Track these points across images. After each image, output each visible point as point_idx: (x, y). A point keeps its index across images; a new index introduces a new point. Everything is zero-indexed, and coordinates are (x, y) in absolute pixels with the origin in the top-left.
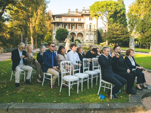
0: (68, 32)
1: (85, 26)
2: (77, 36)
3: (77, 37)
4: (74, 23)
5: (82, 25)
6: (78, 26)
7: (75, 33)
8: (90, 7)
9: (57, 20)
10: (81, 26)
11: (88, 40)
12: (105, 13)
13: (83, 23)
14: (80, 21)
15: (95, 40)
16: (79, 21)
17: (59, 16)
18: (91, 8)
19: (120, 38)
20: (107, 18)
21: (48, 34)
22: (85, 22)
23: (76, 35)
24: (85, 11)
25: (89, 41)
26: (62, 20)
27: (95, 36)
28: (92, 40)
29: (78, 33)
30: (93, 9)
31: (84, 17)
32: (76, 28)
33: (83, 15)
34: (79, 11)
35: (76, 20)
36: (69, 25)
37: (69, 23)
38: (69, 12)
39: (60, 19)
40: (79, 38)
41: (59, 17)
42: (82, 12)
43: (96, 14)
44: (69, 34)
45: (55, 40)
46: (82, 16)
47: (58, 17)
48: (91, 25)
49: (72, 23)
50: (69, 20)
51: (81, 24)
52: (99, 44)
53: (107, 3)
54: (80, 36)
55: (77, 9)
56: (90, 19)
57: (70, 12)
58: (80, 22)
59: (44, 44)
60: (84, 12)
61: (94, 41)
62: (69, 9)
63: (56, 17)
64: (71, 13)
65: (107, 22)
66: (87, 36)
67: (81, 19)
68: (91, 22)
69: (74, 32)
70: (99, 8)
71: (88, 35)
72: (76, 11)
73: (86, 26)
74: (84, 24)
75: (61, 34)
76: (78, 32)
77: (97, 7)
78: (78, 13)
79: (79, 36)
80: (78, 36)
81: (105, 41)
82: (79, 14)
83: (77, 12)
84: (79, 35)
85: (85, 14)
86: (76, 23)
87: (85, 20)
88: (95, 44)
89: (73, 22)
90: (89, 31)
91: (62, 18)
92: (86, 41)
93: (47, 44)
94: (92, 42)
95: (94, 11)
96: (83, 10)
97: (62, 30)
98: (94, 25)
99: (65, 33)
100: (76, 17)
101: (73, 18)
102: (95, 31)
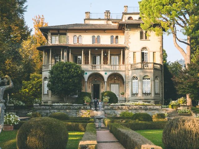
0: (83, 72)
1: (129, 54)
2: (108, 82)
3: (109, 85)
4: (100, 48)
5: (122, 52)
6: (111, 55)
7: (103, 73)
8: (139, 2)
9: (55, 41)
10: (119, 55)
11: (137, 94)
12: (181, 19)
13: (124, 49)
14: (117, 42)
15: (155, 94)
16: (112, 42)
17: (59, 30)
18: (143, 6)
20: (187, 30)
21: (36, 79)
22: (130, 46)
23: (106, 80)
24: (128, 16)
25: (140, 95)
26: (68, 40)
27: (156, 81)
28: (150, 94)
29: (109, 73)
30: (146, 9)
31: (126, 32)
32: (105, 62)
33: (122, 27)
34: (113, 17)
35: (105, 40)
36: (86, 54)
37: (86, 49)
38: (86, 21)
39: (63, 38)
40: (115, 89)
41: (60, 32)
43: (154, 21)
44: (86, 77)
45: (48, 94)
46: (121, 29)
47: (57, 32)
48: (144, 51)
49: (92, 48)
50: (86, 40)
51: (119, 51)
52: (167, 103)
54: (117, 81)
55: (108, 12)
56: (141, 37)
57: (89, 19)
58: (114, 45)
59: (13, 105)
60: (127, 19)
61: (153, 95)
62: (86, 13)
63: (52, 34)
64: (91, 22)
65: (188, 42)
66: (133, 81)
67: (119, 36)
68: (144, 43)
69: (100, 72)
70: (163, 5)
71: (137, 81)
72: (106, 18)
73: (131, 55)
74: (126, 51)
75: (63, 77)
77: (156, 3)
78: (110, 22)
79: (114, 83)
80: (110, 82)
81: (185, 96)
82: (113, 24)
83: (108, 20)
84: (113, 81)
85: (127, 24)
86: (106, 49)
87: (127, 39)
88: (156, 103)
89: (96, 44)
90: (140, 69)
91: (68, 34)
92: (133, 95)
93: (22, 106)
94: (149, 97)
95: (151, 13)
96: (125, 14)
97: (65, 68)
98: (154, 52)
99: (74, 74)
100: (105, 33)
101: (96, 36)
102: (155, 69)
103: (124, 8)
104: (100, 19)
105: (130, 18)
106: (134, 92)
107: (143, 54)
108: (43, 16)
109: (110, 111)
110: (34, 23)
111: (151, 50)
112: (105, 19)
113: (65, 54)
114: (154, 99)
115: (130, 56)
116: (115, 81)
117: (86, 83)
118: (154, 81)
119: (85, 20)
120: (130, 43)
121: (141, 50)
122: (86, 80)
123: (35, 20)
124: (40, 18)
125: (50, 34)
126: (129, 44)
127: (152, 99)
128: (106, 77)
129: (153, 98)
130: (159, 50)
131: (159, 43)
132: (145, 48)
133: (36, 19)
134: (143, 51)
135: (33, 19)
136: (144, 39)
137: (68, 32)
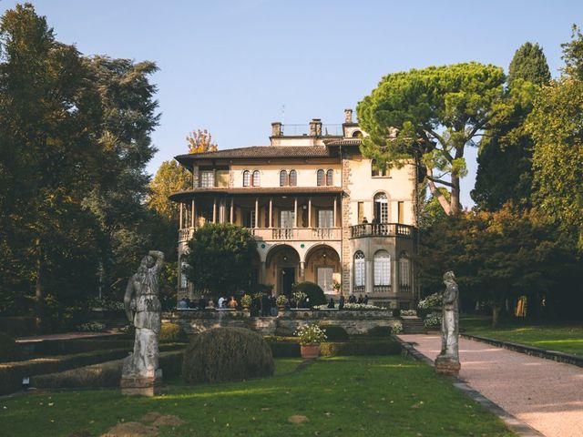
1: (348, 207)
3: (314, 269)
4: (292, 195)
5: (335, 202)
6: (313, 208)
7: (297, 246)
9: (209, 182)
11: (363, 287)
13: (339, 195)
14: (329, 183)
15: (400, 287)
16: (319, 181)
17: (214, 160)
19: (494, 267)
22: (350, 189)
23: (302, 259)
24: (354, 129)
25: (368, 290)
26: (232, 179)
28: (388, 287)
29: (309, 246)
31: (343, 161)
32: (306, 223)
33: (339, 152)
35: (307, 178)
36: (264, 207)
37: (264, 197)
38: (274, 141)
40: (326, 277)
41: (217, 164)
42: (341, 134)
44: (264, 253)
45: (187, 289)
46: (333, 157)
47: (211, 164)
48: (381, 201)
49: (277, 196)
50: (269, 179)
51: (328, 200)
53: (437, 79)
55: (317, 122)
56: (374, 173)
57: (280, 136)
58: (324, 187)
60: (351, 135)
61: (395, 289)
62: (273, 125)
63: (202, 169)
64: (284, 143)
66: (357, 261)
67: (333, 170)
68: (379, 184)
69: (292, 244)
71: (363, 260)
72: (314, 133)
73: (354, 207)
74: (344, 201)
76: (312, 244)
78: (319, 142)
79: (325, 265)
83: (318, 137)
84: (322, 260)
85: (345, 147)
86: (304, 196)
89: (288, 188)
90: (370, 236)
91: (233, 169)
92: (356, 288)
94: (386, 294)
96: (346, 125)
97: (215, 235)
98: (399, 202)
99: (233, 247)
100: (307, 164)
101: (288, 172)
102: (399, 236)
103: (345, 114)
104: (305, 137)
105: (356, 134)
106: (359, 284)
107: (377, 207)
108: (206, 132)
109: (289, 321)
110: (190, 146)
111: (393, 197)
112: (311, 137)
113: (222, 209)
114: (397, 298)
115: (351, 211)
116: (325, 261)
117: (264, 267)
118: (397, 260)
119: (271, 138)
120: (352, 184)
121: (374, 199)
122: (263, 259)
123: (192, 141)
124: (201, 135)
125: (196, 168)
126: (349, 186)
127: (393, 298)
128: (302, 254)
129: (394, 296)
130: (411, 198)
131: (411, 182)
132: (383, 193)
133: (193, 137)
134: (378, 201)
135: (188, 139)
136: (380, 175)
137: (233, 165)
